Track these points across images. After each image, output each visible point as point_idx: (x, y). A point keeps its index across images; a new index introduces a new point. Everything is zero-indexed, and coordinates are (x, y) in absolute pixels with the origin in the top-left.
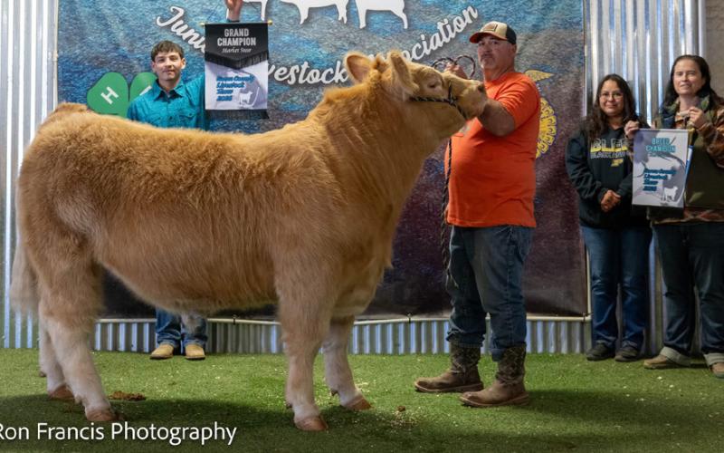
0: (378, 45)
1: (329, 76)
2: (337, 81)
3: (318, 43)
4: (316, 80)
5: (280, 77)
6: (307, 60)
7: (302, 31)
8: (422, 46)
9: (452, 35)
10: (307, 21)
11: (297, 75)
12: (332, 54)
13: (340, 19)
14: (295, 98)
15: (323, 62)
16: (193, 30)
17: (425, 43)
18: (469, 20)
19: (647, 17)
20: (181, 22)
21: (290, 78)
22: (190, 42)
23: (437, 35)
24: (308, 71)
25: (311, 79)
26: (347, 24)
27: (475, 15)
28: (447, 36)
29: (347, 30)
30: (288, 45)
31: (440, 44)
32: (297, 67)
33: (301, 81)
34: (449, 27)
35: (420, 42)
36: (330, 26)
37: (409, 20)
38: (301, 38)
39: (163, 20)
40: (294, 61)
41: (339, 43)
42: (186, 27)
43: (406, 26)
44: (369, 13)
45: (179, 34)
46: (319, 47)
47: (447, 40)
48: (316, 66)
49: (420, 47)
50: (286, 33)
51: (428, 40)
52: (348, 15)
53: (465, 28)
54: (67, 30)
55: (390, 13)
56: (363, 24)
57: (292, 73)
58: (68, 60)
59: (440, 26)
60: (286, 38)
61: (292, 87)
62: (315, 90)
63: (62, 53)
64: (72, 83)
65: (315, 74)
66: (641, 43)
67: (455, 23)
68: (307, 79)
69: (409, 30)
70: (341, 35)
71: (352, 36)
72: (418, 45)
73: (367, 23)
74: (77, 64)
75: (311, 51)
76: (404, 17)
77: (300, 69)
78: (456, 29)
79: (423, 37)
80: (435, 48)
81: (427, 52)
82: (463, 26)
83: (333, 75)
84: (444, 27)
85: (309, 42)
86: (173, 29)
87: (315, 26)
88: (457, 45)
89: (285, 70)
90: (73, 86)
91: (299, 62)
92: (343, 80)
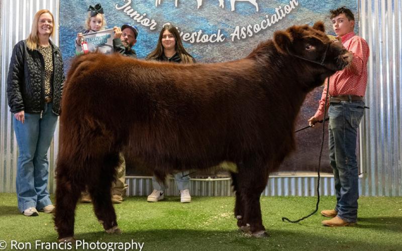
0: (241, 21)
1: (214, 38)
2: (218, 41)
3: (207, 20)
4: (206, 40)
5: (186, 39)
6: (201, 29)
7: (198, 12)
8: (267, 22)
9: (284, 15)
10: (201, 7)
11: (196, 38)
12: (215, 26)
13: (220, 6)
14: (194, 51)
15: (210, 30)
16: (136, 12)
17: (268, 20)
18: (293, 7)
19: (393, 5)
20: (130, 7)
21: (191, 39)
22: (135, 18)
23: (275, 15)
24: (202, 35)
25: (203, 40)
26: (224, 9)
27: (297, 4)
28: (281, 16)
29: (224, 12)
30: (191, 21)
31: (276, 20)
32: (195, 33)
33: (198, 41)
34: (282, 11)
35: (266, 19)
36: (214, 10)
37: (259, 7)
38: (198, 17)
39: (119, 6)
40: (194, 30)
41: (219, 20)
42: (132, 10)
43: (257, 10)
44: (236, 3)
45: (128, 14)
46: (208, 22)
47: (281, 18)
48: (206, 32)
49: (265, 22)
50: (190, 13)
51: (270, 18)
52: (224, 3)
53: (291, 11)
54: (64, 11)
55: (248, 2)
56: (233, 9)
57: (193, 37)
58: (65, 28)
59: (277, 10)
60: (189, 17)
61: (193, 44)
62: (206, 46)
63: (61, 24)
64: (67, 41)
65: (206, 37)
66: (389, 20)
67: (285, 8)
68: (202, 40)
69: (259, 12)
70: (221, 15)
71: (226, 15)
72: (264, 21)
73: (235, 8)
74: (70, 31)
75: (203, 24)
76: (256, 4)
77: (198, 34)
78: (286, 12)
79: (267, 16)
80: (274, 23)
81: (269, 24)
82: (290, 10)
83: (216, 38)
84: (279, 11)
85: (202, 19)
86: (125, 11)
87: (206, 10)
88: (286, 21)
89: (189, 34)
90: (67, 43)
91: (197, 30)
92: (222, 41)
